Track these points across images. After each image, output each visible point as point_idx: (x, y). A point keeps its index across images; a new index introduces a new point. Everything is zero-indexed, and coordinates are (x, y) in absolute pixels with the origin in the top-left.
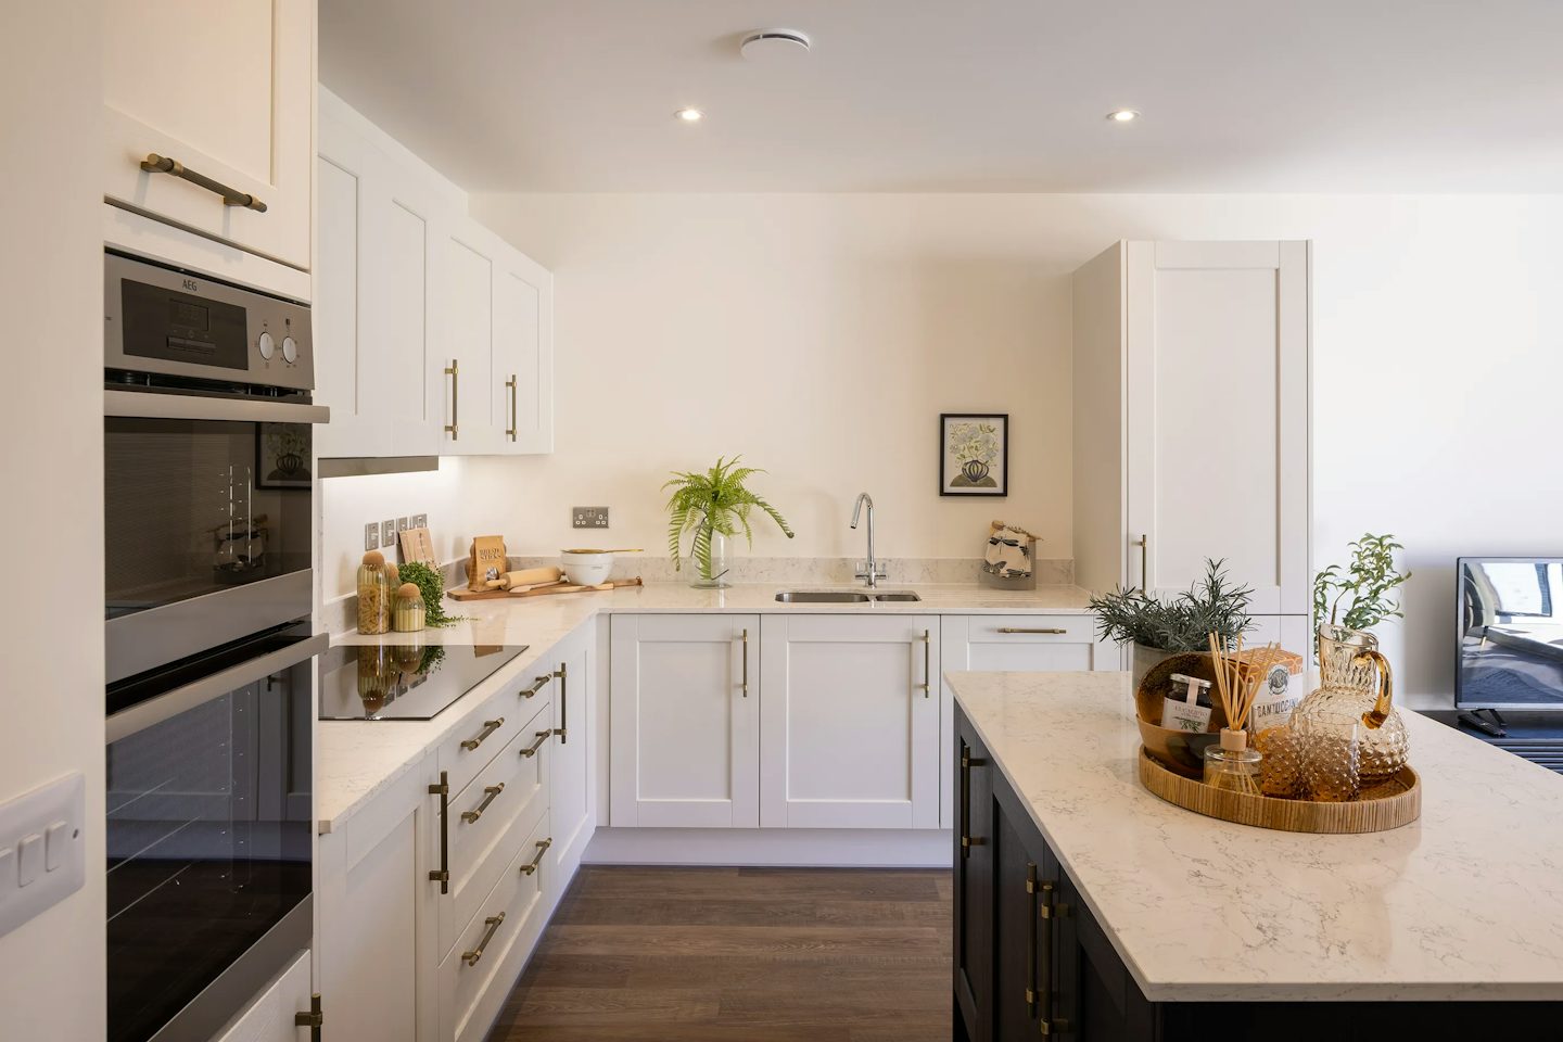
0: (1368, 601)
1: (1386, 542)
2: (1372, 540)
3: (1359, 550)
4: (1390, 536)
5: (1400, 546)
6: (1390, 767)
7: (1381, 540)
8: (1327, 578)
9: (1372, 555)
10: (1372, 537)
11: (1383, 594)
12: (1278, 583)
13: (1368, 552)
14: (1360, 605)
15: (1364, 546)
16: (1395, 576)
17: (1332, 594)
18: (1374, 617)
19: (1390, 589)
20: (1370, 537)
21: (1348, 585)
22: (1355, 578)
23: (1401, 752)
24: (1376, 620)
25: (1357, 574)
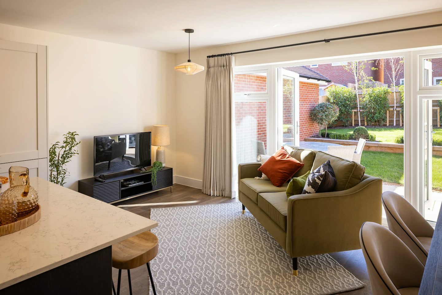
0: (68, 151)
1: (74, 134)
2: (70, 134)
3: (66, 137)
4: (75, 132)
5: (78, 135)
6: (31, 207)
7: (72, 133)
8: (56, 146)
9: (70, 138)
10: (71, 133)
11: (73, 148)
12: (37, 149)
13: (68, 137)
14: (66, 152)
15: (68, 135)
16: (76, 143)
17: (57, 150)
18: (70, 155)
19: (75, 147)
20: (70, 133)
21: (62, 147)
22: (64, 145)
23: (37, 201)
24: (71, 156)
25: (65, 144)
